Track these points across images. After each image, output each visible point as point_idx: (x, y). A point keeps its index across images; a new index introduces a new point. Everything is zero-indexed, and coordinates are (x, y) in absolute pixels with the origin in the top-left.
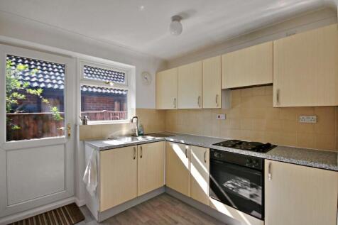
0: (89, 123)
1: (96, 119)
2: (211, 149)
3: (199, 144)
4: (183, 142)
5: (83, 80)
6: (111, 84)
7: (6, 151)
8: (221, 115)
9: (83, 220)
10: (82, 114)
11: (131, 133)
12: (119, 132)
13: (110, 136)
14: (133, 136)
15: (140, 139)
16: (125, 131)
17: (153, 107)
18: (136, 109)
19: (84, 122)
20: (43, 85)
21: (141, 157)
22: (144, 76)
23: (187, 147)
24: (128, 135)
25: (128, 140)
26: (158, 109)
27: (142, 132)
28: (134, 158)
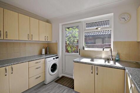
0: (86, 49)
12: (100, 55)
19: (84, 48)
21: (97, 74)
28: (92, 73)
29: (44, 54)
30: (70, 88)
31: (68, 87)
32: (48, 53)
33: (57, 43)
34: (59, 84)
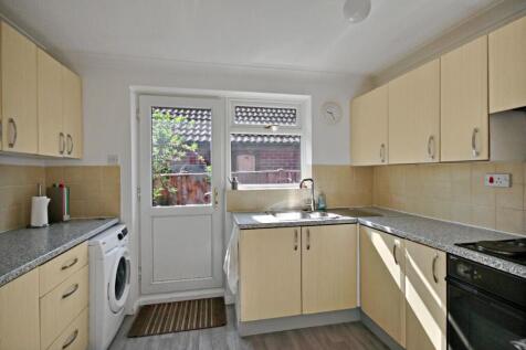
0: (241, 187)
1: (267, 182)
2: (448, 254)
3: (422, 239)
4: (388, 229)
5: (234, 126)
6: (274, 128)
7: (153, 217)
8: (495, 177)
9: (224, 325)
10: (233, 175)
11: (303, 205)
12: (284, 202)
13: (269, 209)
14: (306, 210)
15: (316, 216)
16: (293, 202)
17: (346, 161)
18: (313, 166)
19: (234, 186)
20: (197, 138)
21: (308, 248)
22: (328, 110)
23: (397, 241)
24: (296, 209)
25: (295, 217)
26: (355, 165)
27: (322, 206)
28: (296, 249)
29: (46, 221)
30: (209, 327)
31: (198, 328)
32: (66, 217)
33: (118, 168)
34: (156, 337)
